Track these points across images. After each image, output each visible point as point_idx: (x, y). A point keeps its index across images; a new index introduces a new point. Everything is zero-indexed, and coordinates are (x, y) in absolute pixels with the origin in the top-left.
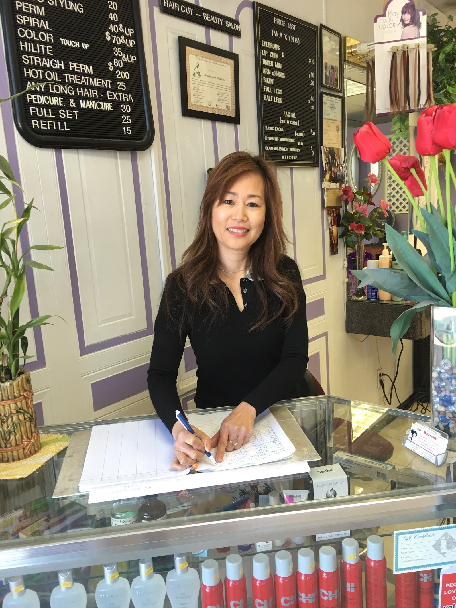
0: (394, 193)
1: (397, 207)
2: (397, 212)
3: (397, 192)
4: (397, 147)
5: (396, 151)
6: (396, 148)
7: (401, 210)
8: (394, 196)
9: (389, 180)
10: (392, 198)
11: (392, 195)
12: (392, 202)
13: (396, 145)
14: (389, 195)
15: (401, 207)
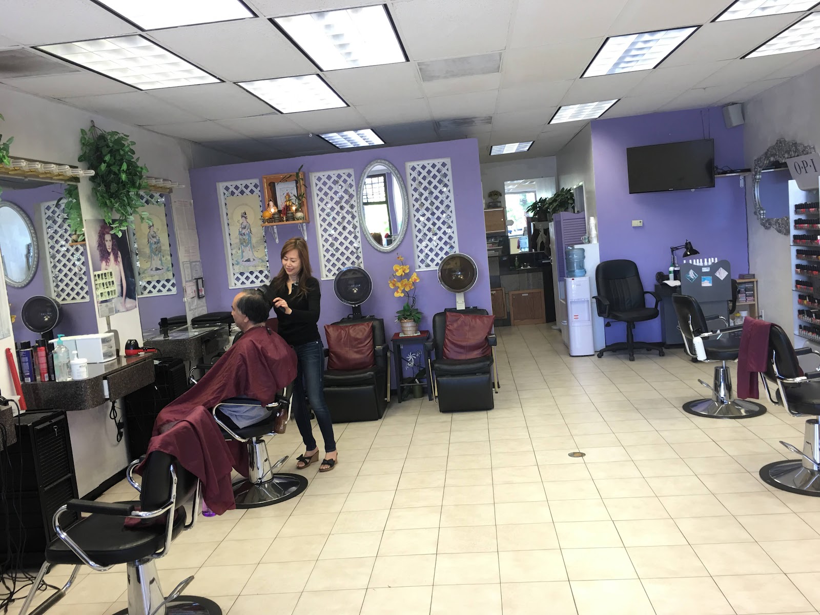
0: (61, 276)
1: (68, 295)
2: (69, 301)
3: (66, 275)
4: (58, 217)
5: (57, 222)
6: (57, 219)
7: (74, 298)
8: (61, 280)
9: (52, 260)
10: (59, 283)
11: (59, 279)
12: (60, 288)
13: (56, 215)
14: (54, 279)
15: (73, 294)
